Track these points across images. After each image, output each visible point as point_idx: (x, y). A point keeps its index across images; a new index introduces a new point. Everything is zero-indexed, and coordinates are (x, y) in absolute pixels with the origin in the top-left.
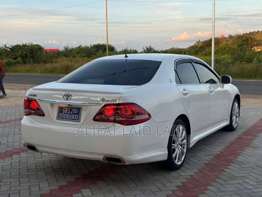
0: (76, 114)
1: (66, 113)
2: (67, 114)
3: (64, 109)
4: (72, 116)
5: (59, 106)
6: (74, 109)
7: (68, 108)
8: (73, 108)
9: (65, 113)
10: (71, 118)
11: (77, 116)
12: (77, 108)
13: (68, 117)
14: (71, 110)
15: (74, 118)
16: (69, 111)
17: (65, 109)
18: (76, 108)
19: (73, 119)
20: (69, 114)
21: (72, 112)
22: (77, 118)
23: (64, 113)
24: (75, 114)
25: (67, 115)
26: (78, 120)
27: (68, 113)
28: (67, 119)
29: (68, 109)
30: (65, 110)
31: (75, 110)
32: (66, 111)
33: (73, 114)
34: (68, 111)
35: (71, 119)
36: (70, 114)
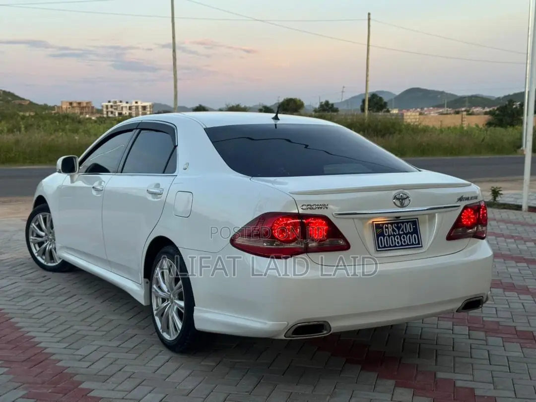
0: (412, 234)
1: (391, 235)
2: (394, 236)
3: (384, 226)
4: (404, 238)
5: (374, 223)
6: (406, 225)
7: (392, 224)
8: (403, 223)
9: (389, 236)
10: (405, 242)
11: (415, 236)
12: (410, 222)
13: (398, 243)
14: (398, 228)
15: (410, 242)
16: (396, 229)
17: (386, 228)
18: (407, 222)
19: (408, 245)
20: (397, 235)
21: (403, 230)
22: (415, 241)
23: (387, 235)
24: (409, 233)
25: (393, 239)
26: (419, 244)
27: (395, 234)
28: (397, 246)
29: (392, 226)
30: (387, 230)
31: (408, 227)
32: (390, 230)
33: (404, 233)
34: (394, 230)
35: (404, 244)
36: (400, 235)
